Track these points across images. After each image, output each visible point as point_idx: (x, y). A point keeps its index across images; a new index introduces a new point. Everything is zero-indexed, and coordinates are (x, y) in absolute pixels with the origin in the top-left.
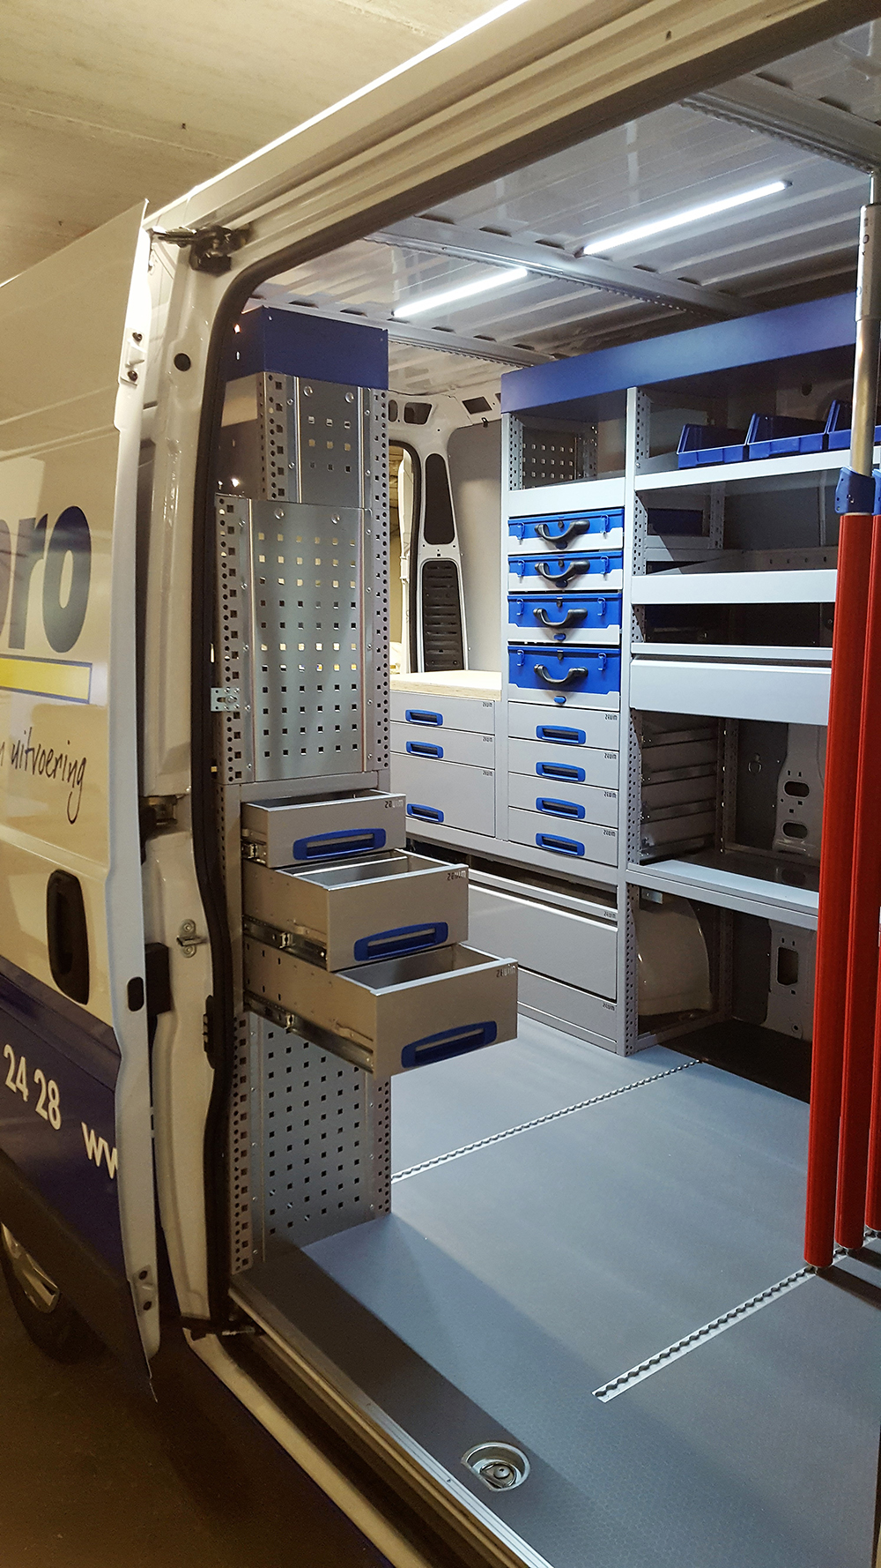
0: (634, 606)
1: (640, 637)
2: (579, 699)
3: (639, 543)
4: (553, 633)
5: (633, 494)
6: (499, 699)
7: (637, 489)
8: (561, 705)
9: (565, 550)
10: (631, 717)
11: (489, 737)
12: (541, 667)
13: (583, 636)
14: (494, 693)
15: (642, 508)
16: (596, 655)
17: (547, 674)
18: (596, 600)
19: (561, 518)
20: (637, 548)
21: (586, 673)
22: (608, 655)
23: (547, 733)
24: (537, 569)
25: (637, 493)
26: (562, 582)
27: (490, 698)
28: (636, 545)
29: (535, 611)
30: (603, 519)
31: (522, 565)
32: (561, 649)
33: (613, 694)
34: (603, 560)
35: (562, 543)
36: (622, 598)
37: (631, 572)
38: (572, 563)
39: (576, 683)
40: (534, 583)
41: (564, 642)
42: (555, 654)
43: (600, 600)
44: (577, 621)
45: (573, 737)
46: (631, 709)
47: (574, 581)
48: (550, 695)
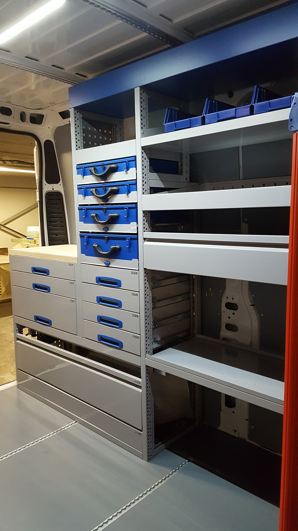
0: (144, 212)
1: (148, 229)
2: (117, 263)
3: (145, 177)
4: (102, 227)
5: (140, 149)
6: (77, 262)
7: (142, 146)
8: (108, 266)
9: (106, 181)
10: (145, 273)
11: (72, 282)
12: (96, 245)
13: (118, 228)
14: (73, 258)
15: (146, 157)
16: (124, 239)
17: (100, 248)
18: (123, 208)
19: (103, 164)
20: (144, 179)
21: (120, 249)
22: (131, 239)
23: (101, 281)
24: (92, 192)
25: (143, 148)
26: (105, 199)
27: (73, 262)
28: (143, 177)
29: (92, 215)
30: (125, 163)
31: (85, 190)
32: (106, 236)
33: (135, 260)
34: (126, 186)
35: (104, 177)
36: (137, 208)
37: (141, 193)
38: (110, 188)
39: (115, 254)
40: (91, 200)
41: (108, 232)
42: (103, 238)
43: (126, 208)
44: (114, 220)
45: (115, 283)
46: (145, 269)
47: (111, 199)
48: (102, 261)
